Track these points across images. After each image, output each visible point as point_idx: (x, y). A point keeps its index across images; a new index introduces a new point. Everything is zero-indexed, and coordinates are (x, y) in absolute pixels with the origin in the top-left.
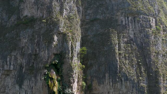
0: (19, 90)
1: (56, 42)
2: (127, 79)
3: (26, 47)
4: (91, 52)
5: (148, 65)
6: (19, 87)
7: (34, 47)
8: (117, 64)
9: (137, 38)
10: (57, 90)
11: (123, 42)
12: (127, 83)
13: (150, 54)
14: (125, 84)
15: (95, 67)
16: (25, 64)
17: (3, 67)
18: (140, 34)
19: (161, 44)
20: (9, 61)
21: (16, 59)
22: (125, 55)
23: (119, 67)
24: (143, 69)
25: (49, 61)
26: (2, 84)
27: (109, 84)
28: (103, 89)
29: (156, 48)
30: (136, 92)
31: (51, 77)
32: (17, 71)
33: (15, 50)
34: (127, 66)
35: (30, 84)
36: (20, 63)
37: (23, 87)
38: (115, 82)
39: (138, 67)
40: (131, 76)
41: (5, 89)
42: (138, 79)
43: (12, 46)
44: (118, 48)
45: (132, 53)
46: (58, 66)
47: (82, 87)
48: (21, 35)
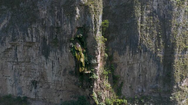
0: (45, 60)
1: (79, 15)
2: (146, 51)
3: (46, 19)
4: (113, 24)
5: (167, 37)
6: (45, 58)
7: (55, 20)
8: (138, 37)
9: (160, 9)
10: (84, 61)
11: (146, 15)
12: (145, 54)
13: (171, 26)
14: (143, 55)
15: (117, 40)
16: (47, 37)
17: (24, 39)
18: (164, 6)
19: (183, 16)
20: (31, 33)
21: (37, 31)
22: (146, 28)
23: (139, 40)
24: (161, 41)
25: (73, 35)
26: (26, 55)
27: (129, 55)
28: (123, 59)
29: (177, 20)
30: (153, 61)
31: (77, 49)
32: (41, 43)
33: (35, 22)
34: (147, 39)
35: (55, 55)
36: (42, 36)
37: (49, 58)
38: (134, 53)
39: (157, 39)
40: (150, 47)
41: (30, 59)
42: (155, 50)
43: (30, 18)
44: (141, 21)
45: (153, 26)
46: (83, 40)
47: (104, 58)
48: (38, 5)
